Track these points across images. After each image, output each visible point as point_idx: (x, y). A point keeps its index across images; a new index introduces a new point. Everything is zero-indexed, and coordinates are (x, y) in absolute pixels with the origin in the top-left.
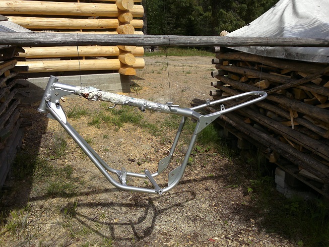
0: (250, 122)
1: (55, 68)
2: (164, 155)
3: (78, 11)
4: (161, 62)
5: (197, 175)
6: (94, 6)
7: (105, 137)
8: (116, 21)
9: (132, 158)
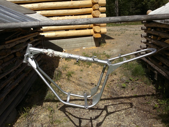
0: (161, 64)
1: (61, 35)
2: (111, 82)
3: (72, 6)
4: (124, 29)
5: (127, 94)
6: (79, 2)
7: (82, 71)
8: (91, 9)
9: (93, 83)
